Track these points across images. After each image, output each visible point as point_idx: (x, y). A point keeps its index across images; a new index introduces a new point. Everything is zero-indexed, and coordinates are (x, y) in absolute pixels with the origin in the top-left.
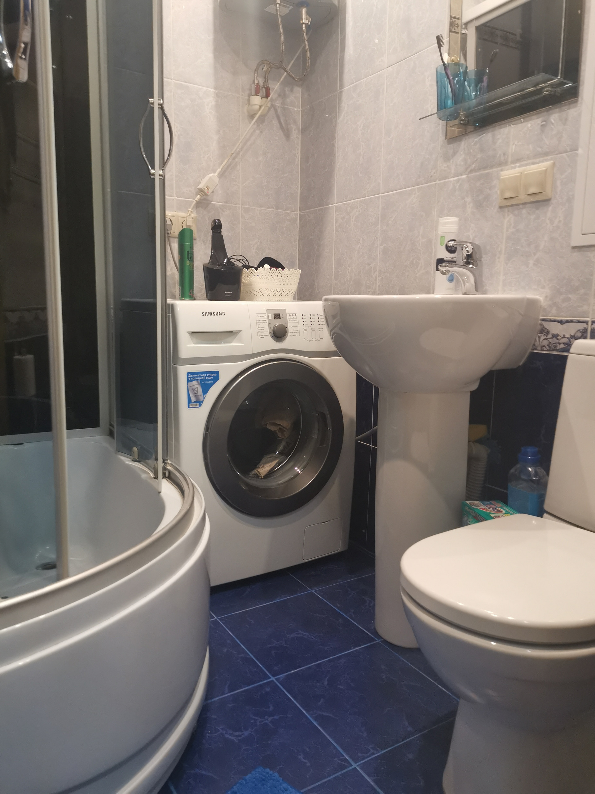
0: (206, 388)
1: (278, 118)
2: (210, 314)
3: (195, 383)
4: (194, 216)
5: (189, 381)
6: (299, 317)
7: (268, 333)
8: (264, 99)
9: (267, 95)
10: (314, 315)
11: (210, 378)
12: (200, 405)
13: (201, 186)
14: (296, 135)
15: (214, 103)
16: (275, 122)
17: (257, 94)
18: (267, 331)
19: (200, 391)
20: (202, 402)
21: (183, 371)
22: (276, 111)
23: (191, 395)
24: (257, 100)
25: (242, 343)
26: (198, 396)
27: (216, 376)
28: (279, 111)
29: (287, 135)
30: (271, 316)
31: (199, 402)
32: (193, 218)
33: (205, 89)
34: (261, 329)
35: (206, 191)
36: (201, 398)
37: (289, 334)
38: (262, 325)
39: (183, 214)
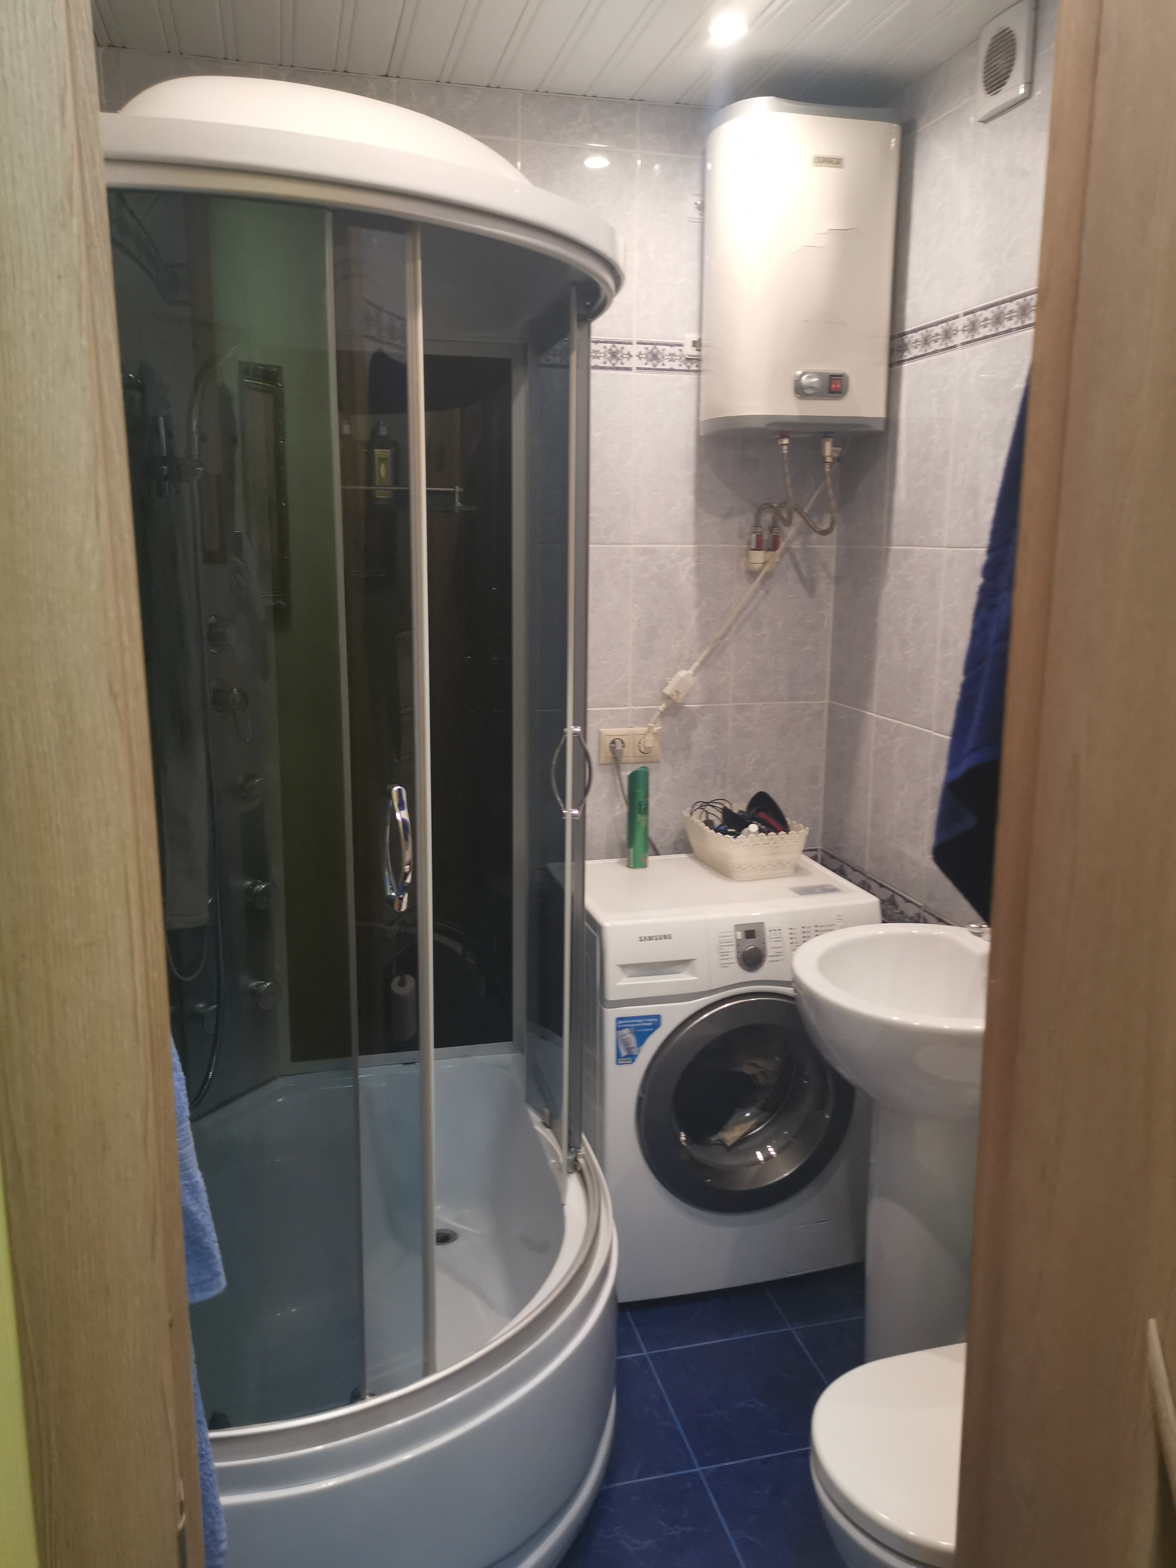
0: (642, 1038)
1: (796, 566)
2: (650, 938)
3: (626, 1031)
4: (658, 730)
5: (618, 1029)
6: (785, 934)
7: (735, 960)
8: (770, 553)
9: (774, 546)
10: (809, 927)
11: (650, 1024)
12: (633, 1061)
13: (668, 691)
14: (826, 587)
15: (693, 565)
16: (792, 574)
17: (759, 548)
18: (733, 956)
19: (633, 1041)
20: (636, 1056)
21: (611, 1016)
22: (793, 557)
23: (621, 1048)
24: (758, 557)
25: (694, 975)
26: (631, 1048)
27: (655, 1022)
28: (798, 556)
29: (810, 587)
30: (740, 935)
31: (632, 1057)
32: (655, 734)
33: (679, 546)
34: (724, 954)
35: (674, 698)
36: (635, 1052)
37: (768, 959)
38: (726, 949)
39: (642, 729)
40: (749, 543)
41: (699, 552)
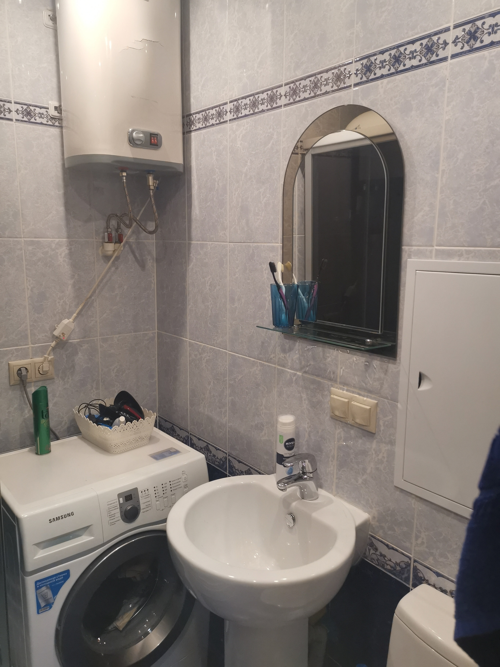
0: (55, 590)
1: (133, 252)
2: (58, 519)
3: (44, 588)
4: (51, 358)
5: (37, 589)
6: (152, 492)
7: (120, 518)
8: (117, 245)
9: (120, 240)
10: (166, 483)
11: (61, 579)
12: (51, 607)
13: (56, 333)
14: (151, 265)
15: (67, 251)
16: (131, 257)
17: (110, 241)
18: (118, 515)
19: (49, 593)
20: (53, 603)
21: (30, 581)
22: (131, 247)
23: (40, 601)
24: (110, 247)
25: (92, 536)
26: (48, 599)
27: (66, 574)
28: (134, 246)
29: (142, 265)
30: (121, 500)
31: (49, 605)
32: (49, 361)
33: (57, 240)
34: (112, 516)
35: (62, 338)
36: (51, 601)
37: (141, 511)
38: (113, 512)
39: (39, 359)
40: (104, 238)
41: (70, 244)
